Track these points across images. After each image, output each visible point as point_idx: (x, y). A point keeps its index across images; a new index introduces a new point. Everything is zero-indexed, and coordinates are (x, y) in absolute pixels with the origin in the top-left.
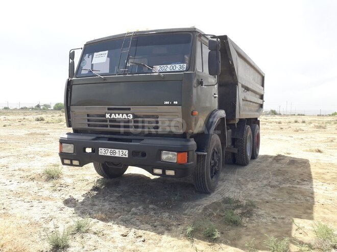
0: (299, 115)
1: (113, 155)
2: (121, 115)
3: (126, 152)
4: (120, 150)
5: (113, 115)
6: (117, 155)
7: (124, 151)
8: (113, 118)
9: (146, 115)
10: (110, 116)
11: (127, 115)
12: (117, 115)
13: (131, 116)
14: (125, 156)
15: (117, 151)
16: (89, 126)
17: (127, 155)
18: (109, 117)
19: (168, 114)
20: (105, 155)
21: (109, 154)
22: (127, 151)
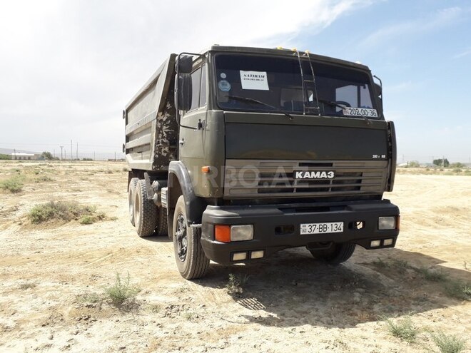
0: (85, 160)
1: (323, 232)
2: (318, 173)
3: (341, 225)
4: (334, 224)
5: (307, 173)
6: (329, 231)
7: (339, 224)
8: (307, 178)
9: (347, 173)
10: (303, 175)
11: (327, 172)
12: (313, 173)
13: (332, 173)
14: (338, 231)
15: (329, 225)
16: (259, 192)
17: (342, 228)
18: (301, 177)
19: (370, 170)
20: (312, 233)
21: (317, 232)
22: (342, 223)
